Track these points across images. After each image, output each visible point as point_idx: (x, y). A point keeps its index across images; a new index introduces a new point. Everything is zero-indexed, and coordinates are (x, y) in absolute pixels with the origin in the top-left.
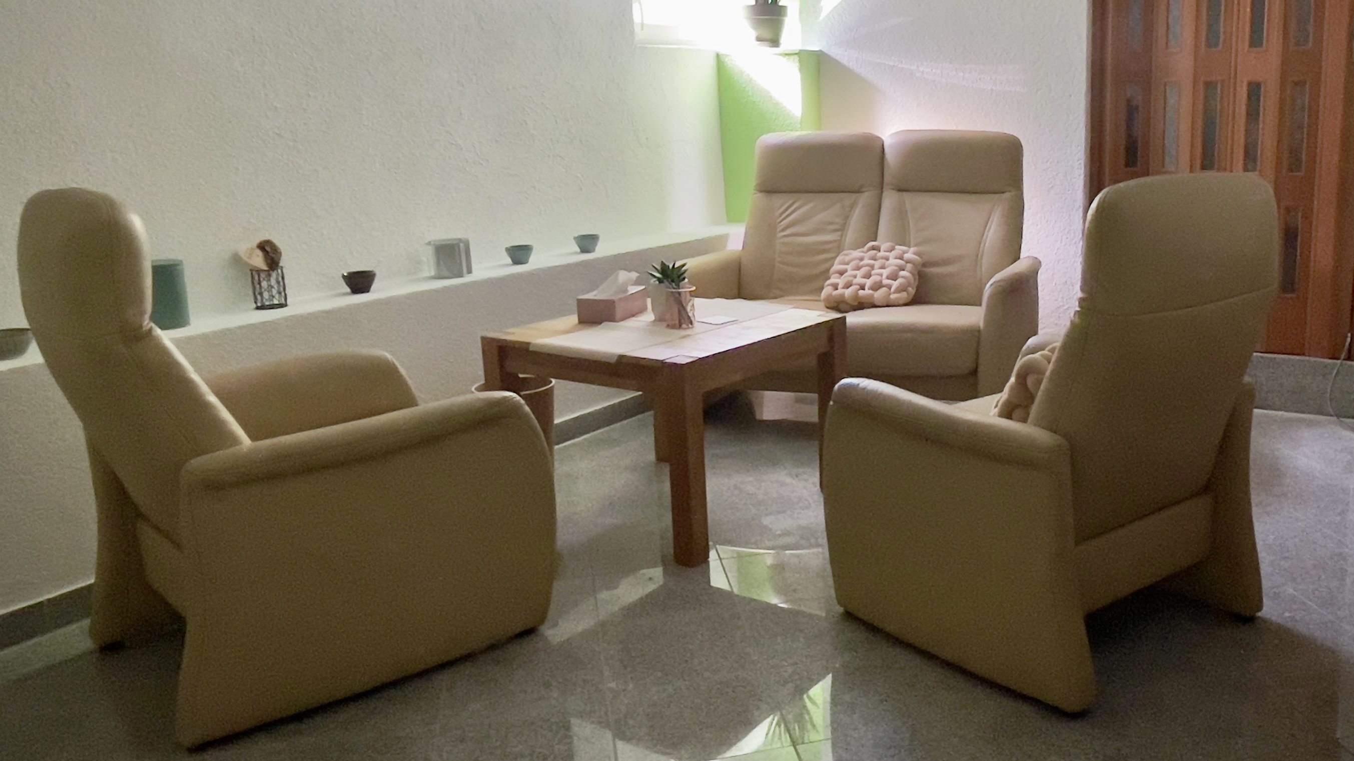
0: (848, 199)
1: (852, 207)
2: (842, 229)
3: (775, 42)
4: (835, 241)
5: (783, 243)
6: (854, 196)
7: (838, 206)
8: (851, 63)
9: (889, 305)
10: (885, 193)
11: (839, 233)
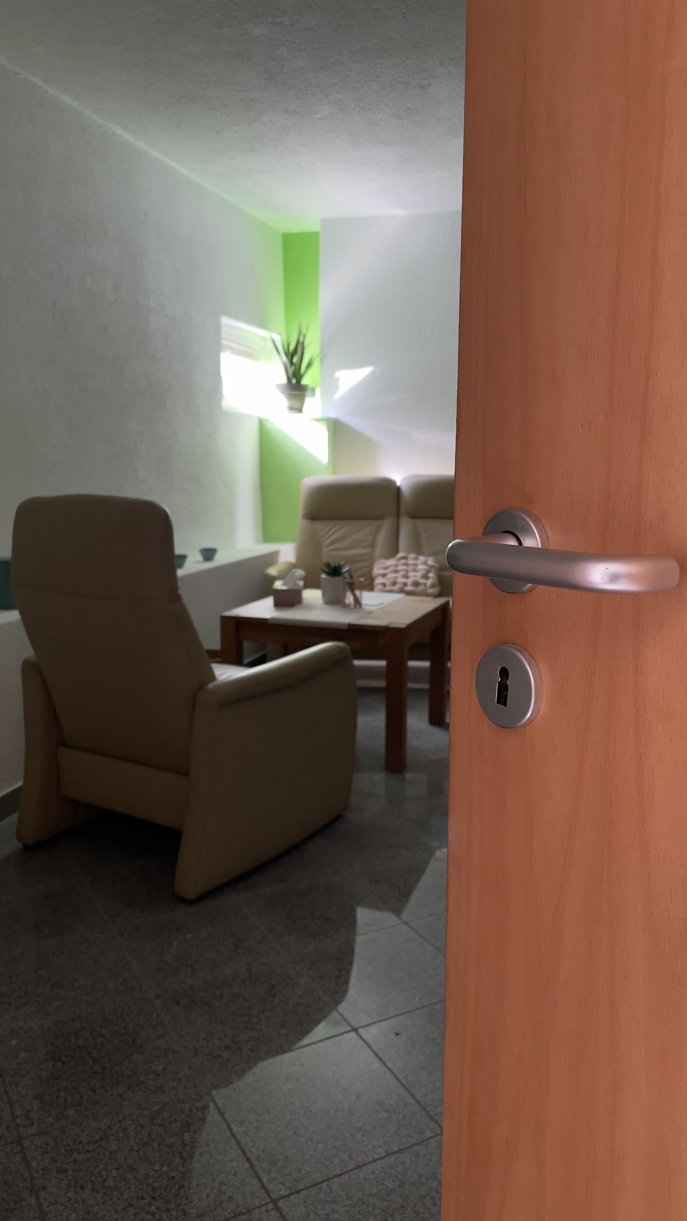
0: (374, 524)
1: (378, 529)
2: (373, 545)
3: (300, 410)
4: (369, 554)
6: (378, 522)
7: (367, 529)
10: (401, 520)
11: (369, 548)
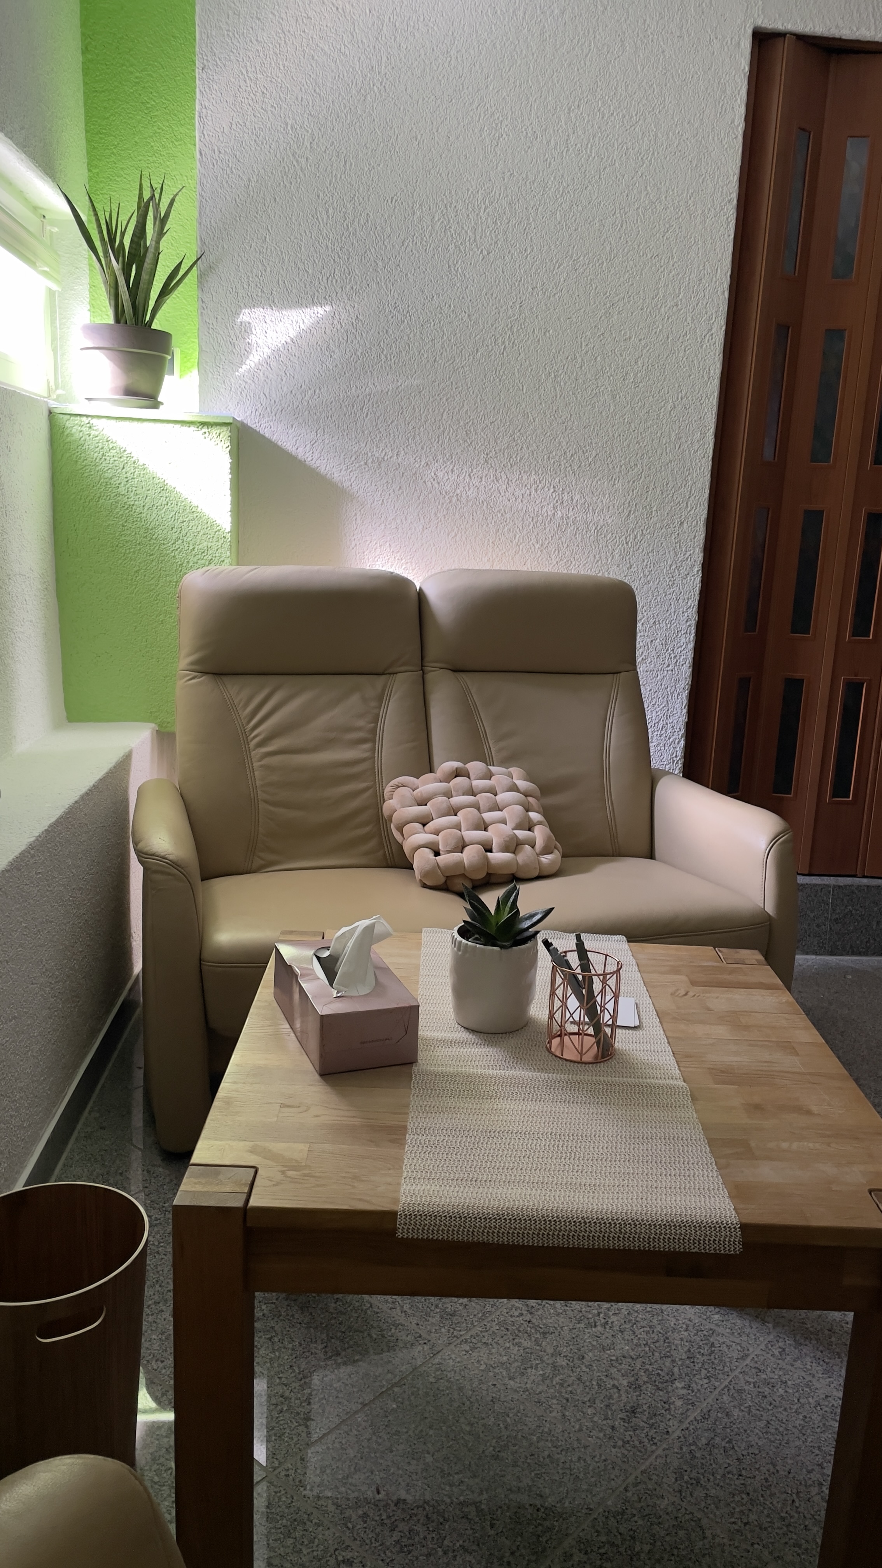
0: (371, 686)
1: (381, 699)
2: (372, 737)
3: (151, 399)
4: (364, 760)
5: (267, 768)
6: (381, 680)
7: (355, 698)
8: (300, 449)
9: (545, 873)
10: (430, 677)
11: (368, 746)
